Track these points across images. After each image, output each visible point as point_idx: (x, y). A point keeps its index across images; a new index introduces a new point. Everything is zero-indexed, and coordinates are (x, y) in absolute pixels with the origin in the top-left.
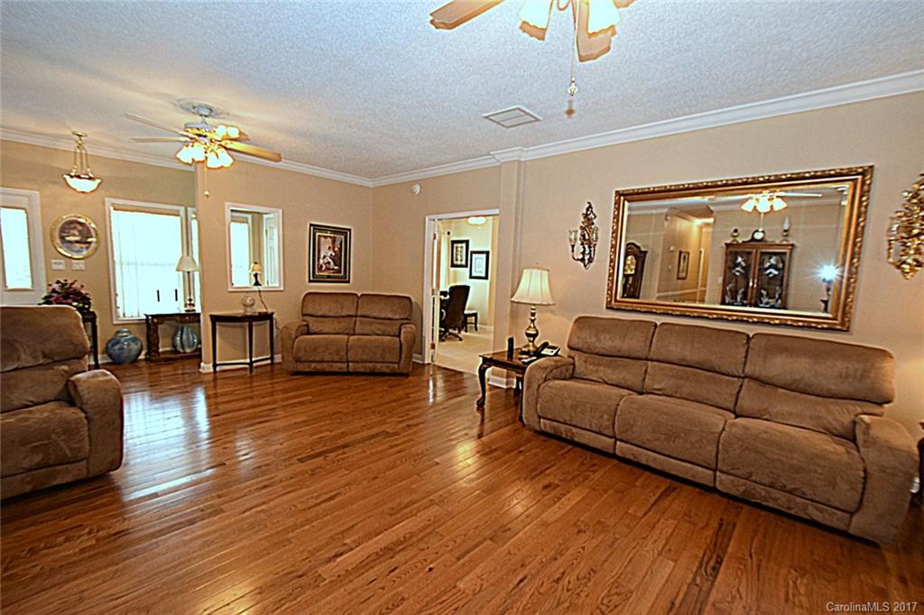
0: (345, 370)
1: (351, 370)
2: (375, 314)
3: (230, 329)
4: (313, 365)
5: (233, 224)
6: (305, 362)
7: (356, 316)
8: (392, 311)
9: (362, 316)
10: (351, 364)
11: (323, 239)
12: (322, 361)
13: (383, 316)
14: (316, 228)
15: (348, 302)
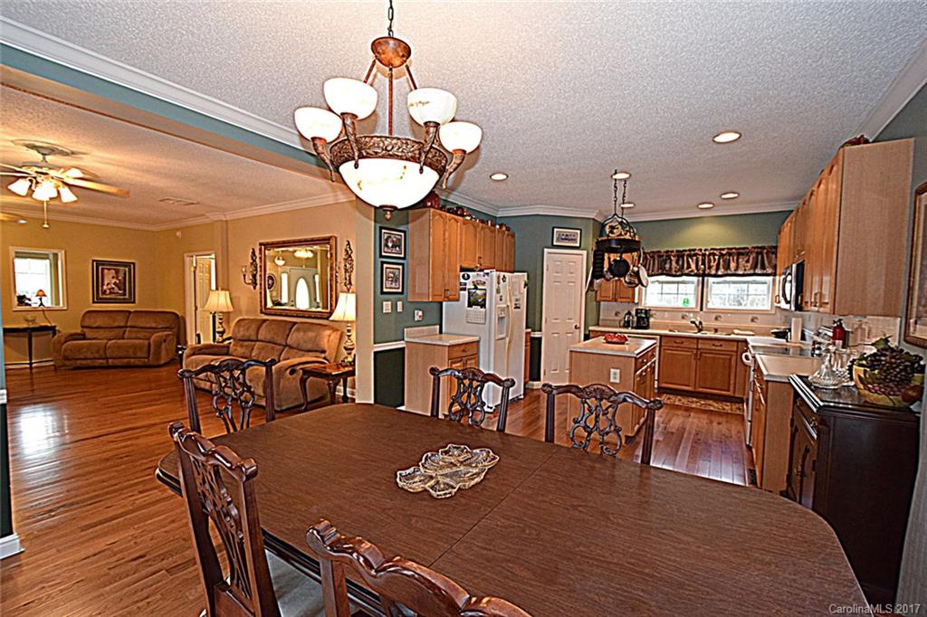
0: (106, 365)
1: (110, 364)
2: (141, 325)
3: (16, 339)
4: (79, 362)
5: (17, 261)
6: (72, 359)
7: (127, 327)
8: (156, 322)
9: (131, 327)
10: (110, 361)
11: (106, 271)
12: (85, 359)
13: (148, 326)
14: (99, 263)
15: (120, 317)
